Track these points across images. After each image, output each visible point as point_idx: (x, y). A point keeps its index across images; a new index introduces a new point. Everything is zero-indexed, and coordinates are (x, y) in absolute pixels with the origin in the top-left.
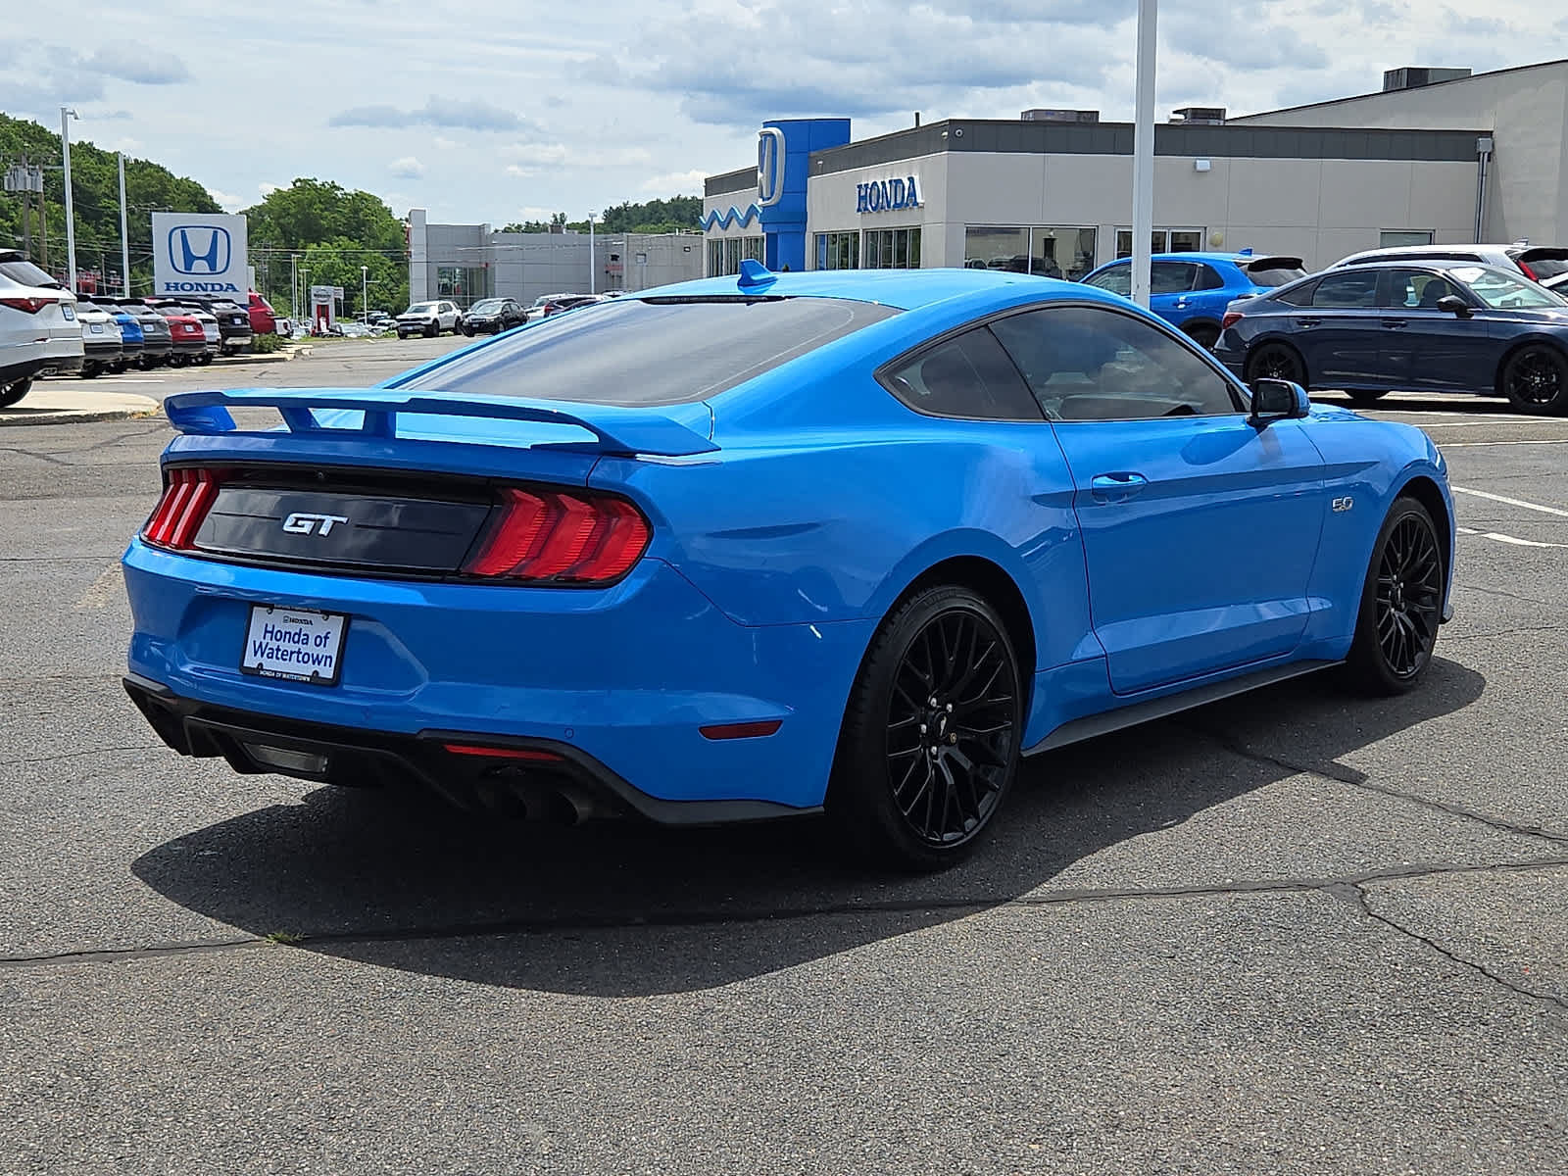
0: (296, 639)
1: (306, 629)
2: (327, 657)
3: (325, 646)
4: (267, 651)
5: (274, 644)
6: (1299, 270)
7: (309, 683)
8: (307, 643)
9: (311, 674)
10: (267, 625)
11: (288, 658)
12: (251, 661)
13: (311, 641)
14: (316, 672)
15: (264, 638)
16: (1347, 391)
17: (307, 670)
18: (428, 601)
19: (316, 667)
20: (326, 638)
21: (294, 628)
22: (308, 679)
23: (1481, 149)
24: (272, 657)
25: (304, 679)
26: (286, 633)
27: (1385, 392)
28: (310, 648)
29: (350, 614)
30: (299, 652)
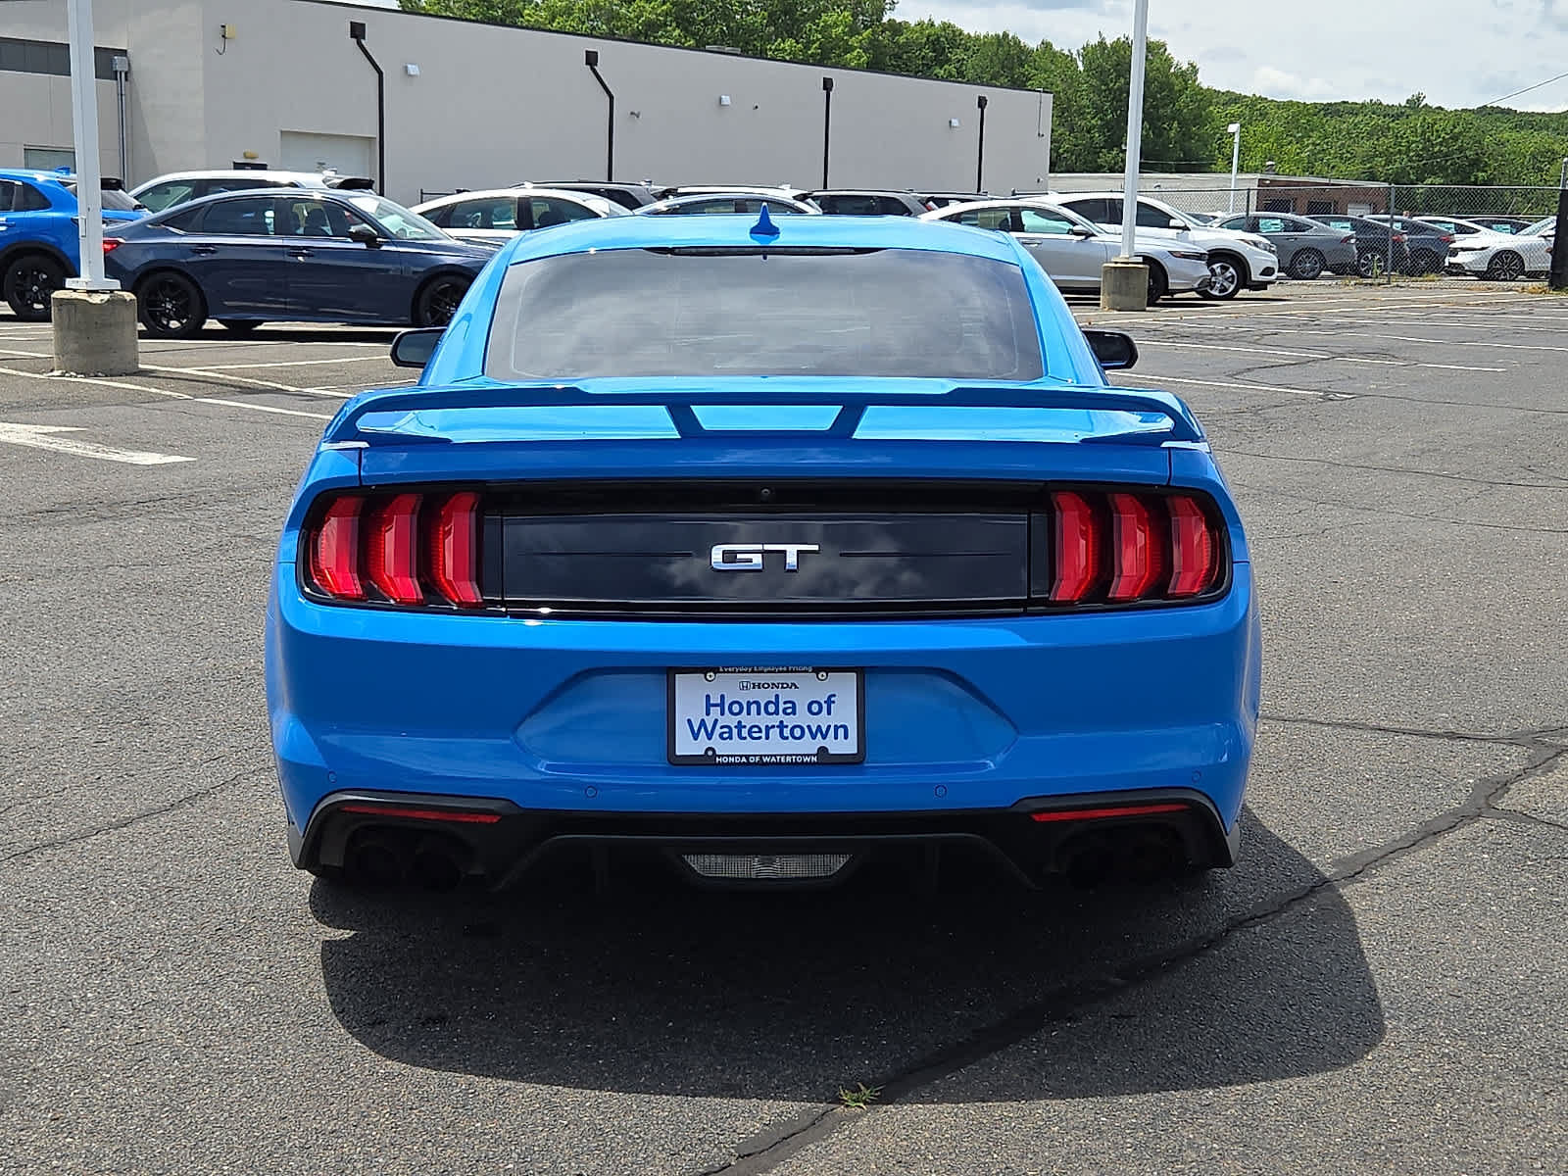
0: (771, 708)
1: (785, 695)
2: (836, 728)
3: (829, 713)
4: (718, 731)
5: (731, 721)
6: (120, 191)
7: (817, 763)
8: (794, 713)
9: (815, 752)
10: (708, 697)
11: (763, 735)
12: (687, 745)
13: (802, 708)
14: (823, 750)
15: (708, 714)
16: (221, 321)
17: (808, 747)
18: (1028, 640)
19: (819, 742)
20: (829, 702)
21: (764, 696)
22: (814, 759)
23: (118, 68)
24: (730, 738)
25: (807, 759)
26: (749, 704)
27: (260, 322)
28: (803, 718)
29: (866, 670)
30: (782, 726)
